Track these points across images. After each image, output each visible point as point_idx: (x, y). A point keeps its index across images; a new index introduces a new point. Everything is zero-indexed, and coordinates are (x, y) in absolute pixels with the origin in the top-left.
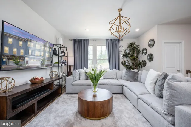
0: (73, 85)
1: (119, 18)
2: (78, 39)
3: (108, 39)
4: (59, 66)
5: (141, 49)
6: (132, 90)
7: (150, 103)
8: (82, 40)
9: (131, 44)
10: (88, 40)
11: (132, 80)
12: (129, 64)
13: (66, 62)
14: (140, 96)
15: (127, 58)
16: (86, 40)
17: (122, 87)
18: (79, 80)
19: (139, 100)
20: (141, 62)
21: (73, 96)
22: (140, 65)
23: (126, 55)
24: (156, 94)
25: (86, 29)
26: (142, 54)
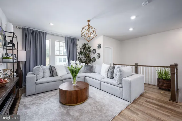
0: (36, 84)
1: (87, 26)
2: (32, 29)
3: (67, 37)
4: (13, 63)
5: (92, 49)
6: (94, 78)
7: (110, 82)
8: (38, 32)
9: (85, 45)
10: (46, 33)
11: (90, 72)
12: (84, 60)
13: (16, 57)
14: (102, 80)
15: (82, 55)
16: (43, 32)
17: (85, 78)
18: (43, 78)
19: (101, 83)
20: (92, 58)
21: (41, 96)
22: (91, 60)
23: (81, 53)
24: (109, 77)
25: (49, 23)
26: (92, 53)
